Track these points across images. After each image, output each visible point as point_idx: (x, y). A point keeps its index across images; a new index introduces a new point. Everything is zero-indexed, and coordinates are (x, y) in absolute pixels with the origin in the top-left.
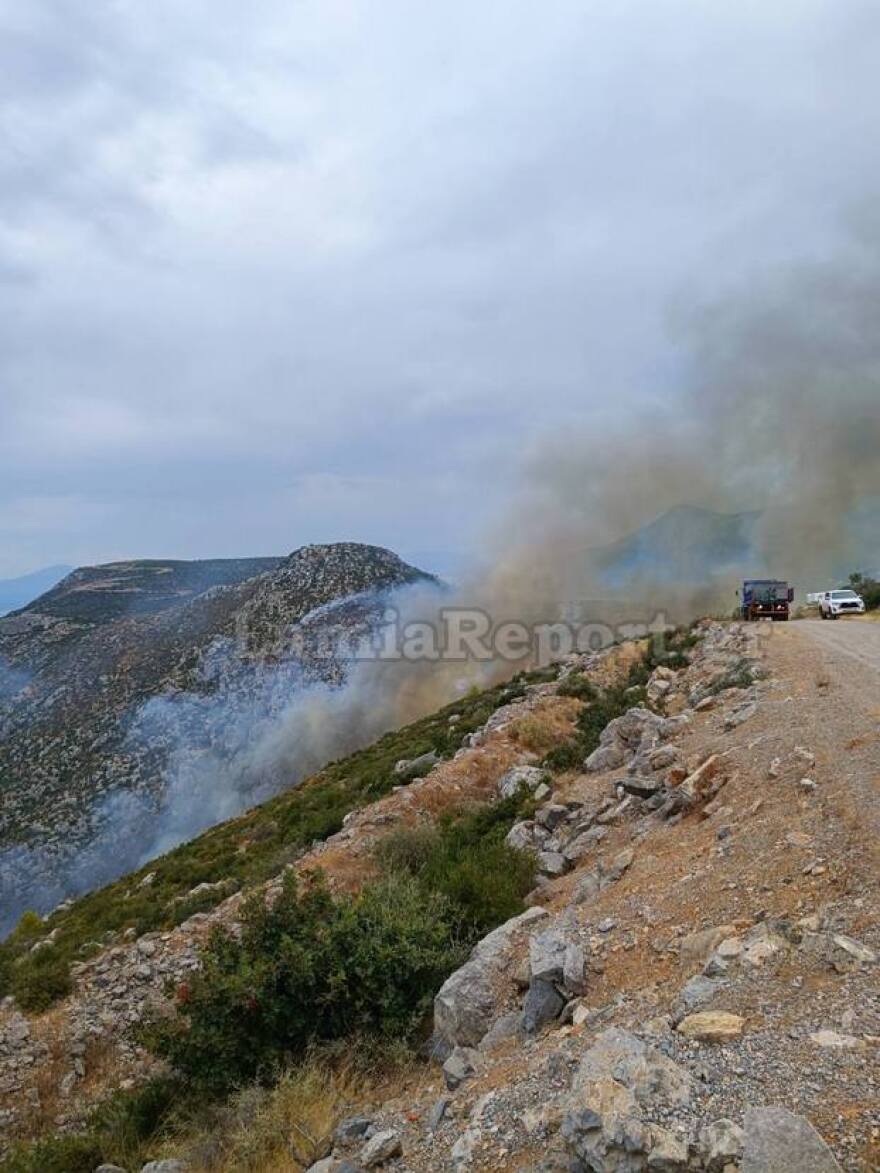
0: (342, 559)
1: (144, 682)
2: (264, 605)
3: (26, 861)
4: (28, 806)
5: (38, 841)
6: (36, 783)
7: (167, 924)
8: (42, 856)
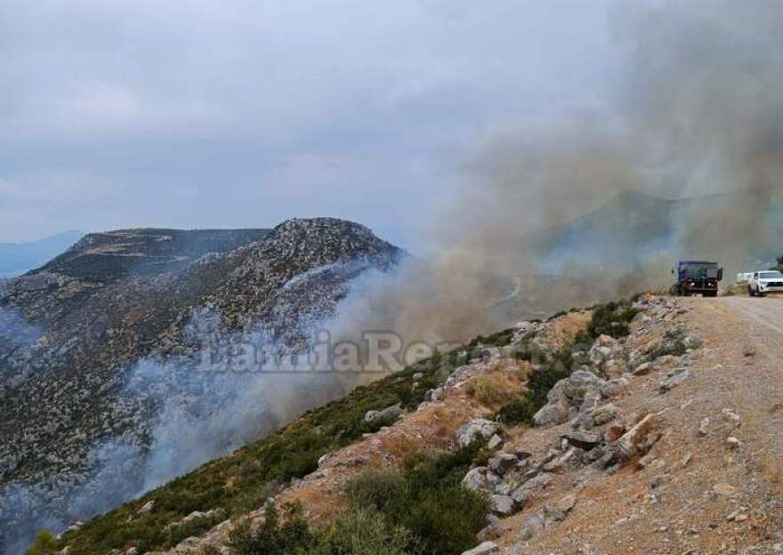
0: (321, 232)
1: (145, 336)
2: (251, 271)
3: (42, 487)
4: (45, 440)
5: (52, 470)
6: (51, 421)
7: (164, 545)
8: (56, 484)
